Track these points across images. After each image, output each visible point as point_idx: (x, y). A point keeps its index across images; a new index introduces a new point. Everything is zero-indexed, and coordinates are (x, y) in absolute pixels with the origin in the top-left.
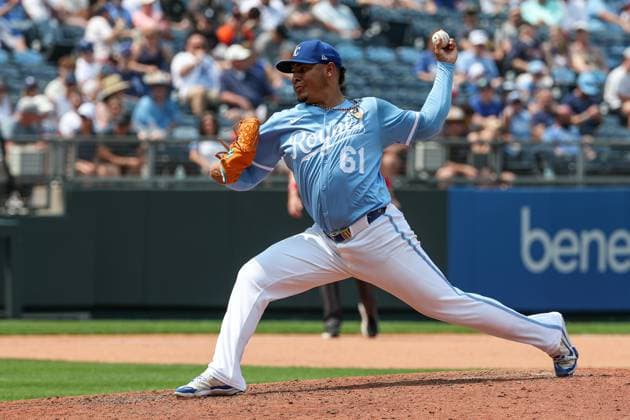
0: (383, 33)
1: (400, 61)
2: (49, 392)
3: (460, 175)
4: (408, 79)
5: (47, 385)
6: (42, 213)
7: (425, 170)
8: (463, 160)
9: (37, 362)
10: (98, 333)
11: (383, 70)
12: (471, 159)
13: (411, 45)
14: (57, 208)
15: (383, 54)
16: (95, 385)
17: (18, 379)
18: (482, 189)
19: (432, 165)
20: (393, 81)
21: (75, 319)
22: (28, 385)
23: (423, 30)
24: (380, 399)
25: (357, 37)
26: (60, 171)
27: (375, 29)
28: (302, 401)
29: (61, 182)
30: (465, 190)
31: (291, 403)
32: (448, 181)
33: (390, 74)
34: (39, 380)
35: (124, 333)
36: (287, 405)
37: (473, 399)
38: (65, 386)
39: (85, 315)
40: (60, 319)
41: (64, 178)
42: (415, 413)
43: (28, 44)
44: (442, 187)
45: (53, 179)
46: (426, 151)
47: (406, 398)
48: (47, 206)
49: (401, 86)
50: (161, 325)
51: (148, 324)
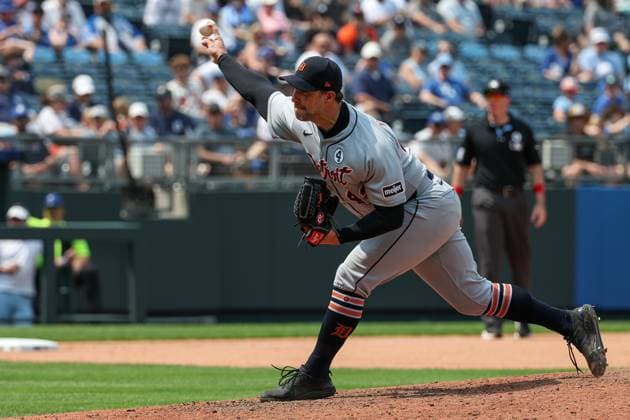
0: (507, 31)
1: (525, 59)
2: (184, 398)
3: (585, 172)
4: (534, 77)
5: (180, 391)
6: (165, 216)
7: (552, 168)
8: (589, 158)
9: (168, 367)
10: (227, 337)
11: (508, 68)
12: (597, 156)
13: (535, 43)
14: (180, 211)
15: (508, 52)
16: (228, 390)
17: (149, 385)
18: (609, 187)
19: (558, 164)
20: (518, 80)
21: (200, 323)
22: (160, 391)
23: (546, 28)
24: (522, 400)
25: (481, 35)
26: (183, 173)
27: (500, 26)
28: (443, 403)
29: (184, 184)
30: (593, 188)
31: (432, 405)
32: (576, 180)
33: (515, 71)
34: (170, 386)
35: (253, 337)
36: (428, 408)
37: (614, 398)
38: (199, 391)
39: (209, 319)
40: (185, 323)
41: (187, 180)
42: (556, 414)
43: (148, 44)
44: (570, 185)
45: (175, 182)
46: (553, 150)
47: (547, 399)
48: (170, 209)
49: (527, 84)
50: (290, 328)
51: (277, 328)
